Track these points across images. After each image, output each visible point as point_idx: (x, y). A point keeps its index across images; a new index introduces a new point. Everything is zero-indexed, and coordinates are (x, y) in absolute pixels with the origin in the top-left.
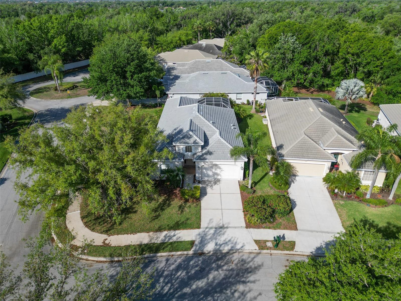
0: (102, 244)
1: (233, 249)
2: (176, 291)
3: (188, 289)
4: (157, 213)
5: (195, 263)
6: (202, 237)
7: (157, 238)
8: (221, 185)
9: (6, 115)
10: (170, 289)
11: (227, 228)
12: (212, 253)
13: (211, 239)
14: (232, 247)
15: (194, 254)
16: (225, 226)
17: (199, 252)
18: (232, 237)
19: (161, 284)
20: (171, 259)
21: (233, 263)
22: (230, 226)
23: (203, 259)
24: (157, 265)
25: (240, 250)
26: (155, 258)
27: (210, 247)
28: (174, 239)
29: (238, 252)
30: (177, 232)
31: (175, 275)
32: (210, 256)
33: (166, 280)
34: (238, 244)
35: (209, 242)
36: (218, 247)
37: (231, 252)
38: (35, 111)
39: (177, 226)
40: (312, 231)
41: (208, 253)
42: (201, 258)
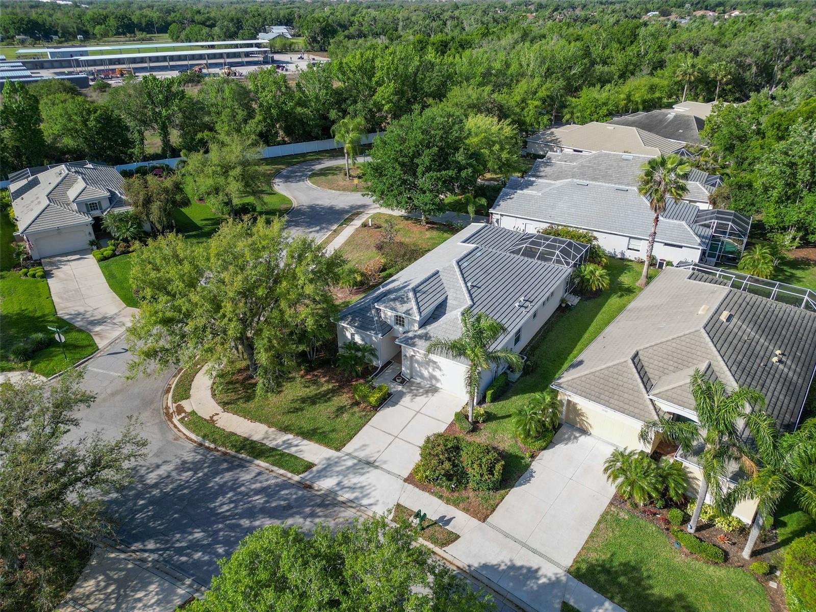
0: (208, 418)
1: (356, 501)
2: (233, 516)
3: (247, 522)
4: (303, 405)
5: (287, 494)
6: (329, 465)
7: (274, 439)
8: (434, 399)
9: (248, 204)
10: (227, 511)
11: (377, 467)
12: (323, 492)
13: (339, 473)
14: (356, 498)
15: (299, 482)
16: (376, 464)
17: (308, 483)
18: (369, 485)
19: (224, 500)
20: (265, 475)
21: (334, 520)
22: (384, 466)
23: (303, 494)
24: (242, 474)
25: (362, 508)
26: (248, 464)
27: (326, 484)
28: (293, 450)
29: (358, 508)
30: (306, 442)
31: (250, 497)
32: (316, 495)
33: (234, 498)
34: (369, 498)
35: (331, 476)
36: (337, 489)
37: (349, 504)
38: (295, 204)
39: (310, 434)
40: (507, 535)
41: (317, 490)
42: (300, 493)
